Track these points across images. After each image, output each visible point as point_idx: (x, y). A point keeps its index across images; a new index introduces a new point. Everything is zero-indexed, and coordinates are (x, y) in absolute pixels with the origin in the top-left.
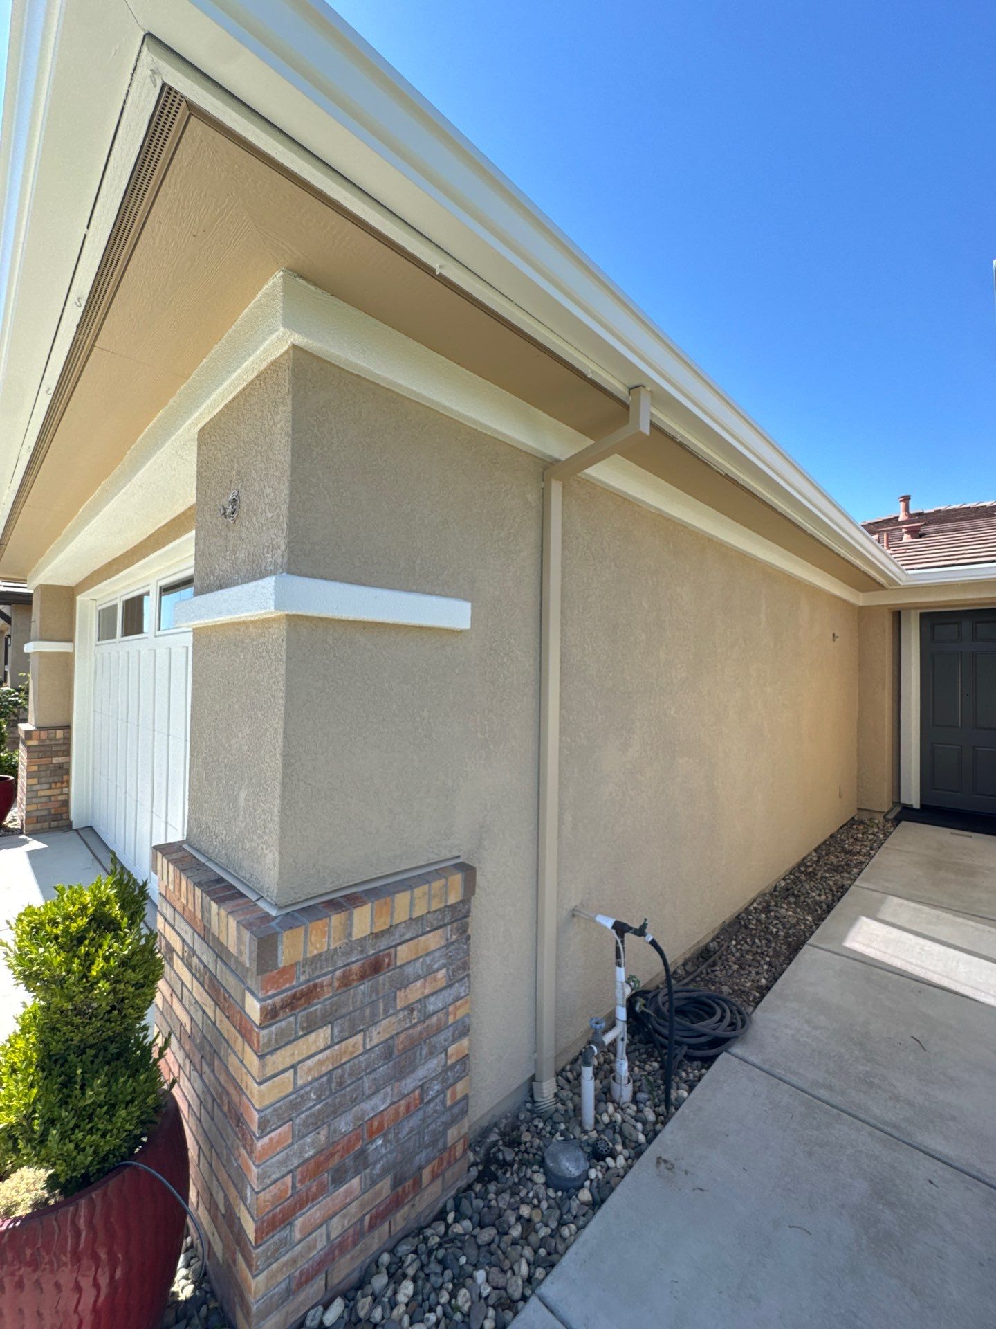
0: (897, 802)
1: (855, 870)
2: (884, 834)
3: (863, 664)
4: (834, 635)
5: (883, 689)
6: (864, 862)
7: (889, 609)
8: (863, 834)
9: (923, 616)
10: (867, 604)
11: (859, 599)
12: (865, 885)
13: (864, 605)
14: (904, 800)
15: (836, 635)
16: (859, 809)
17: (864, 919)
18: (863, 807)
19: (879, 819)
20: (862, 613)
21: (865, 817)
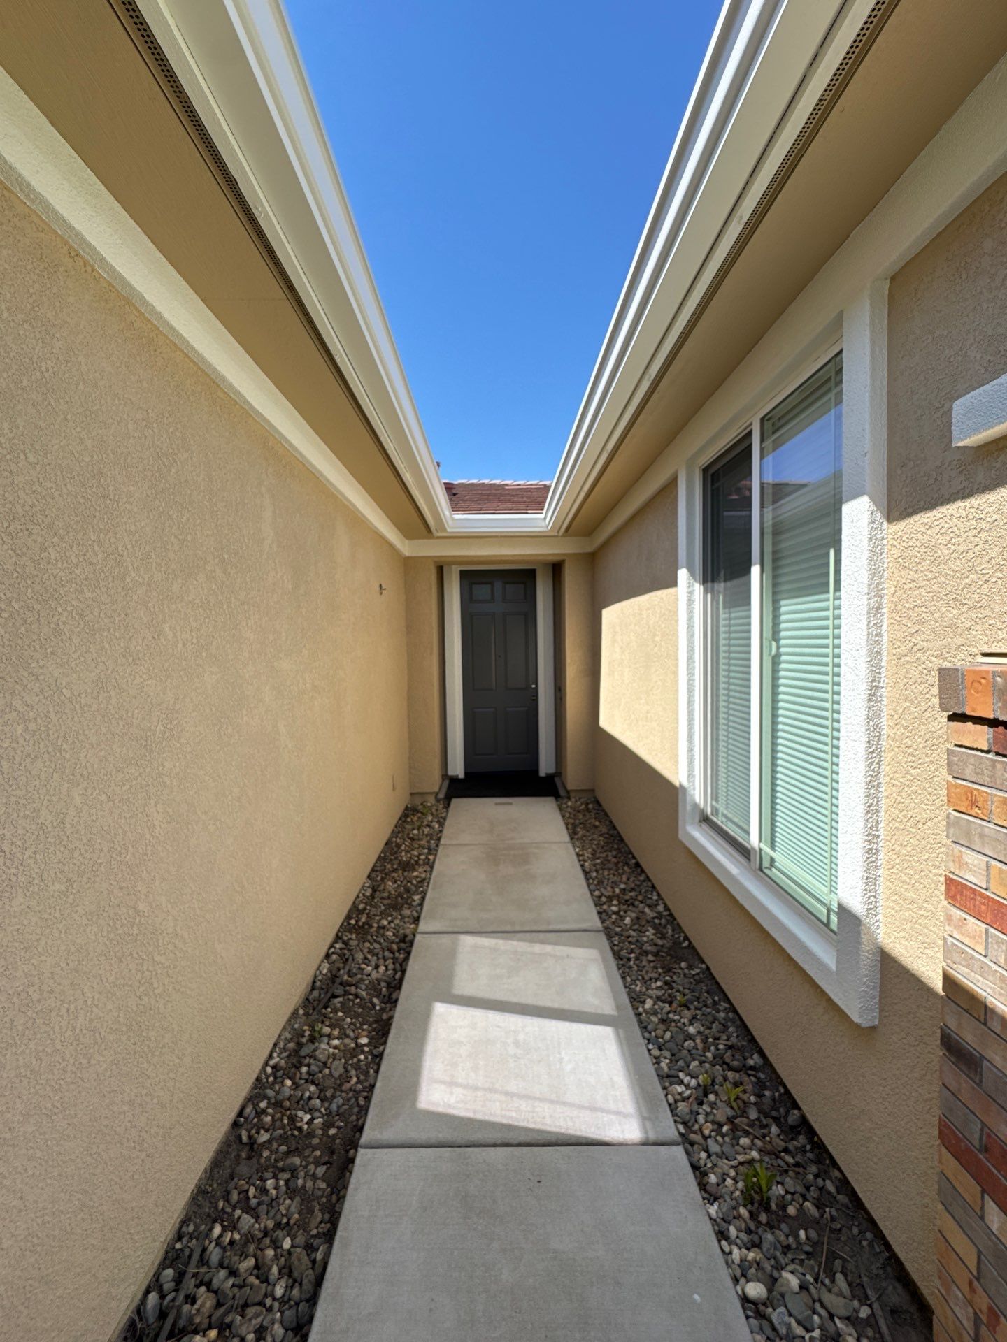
0: (445, 776)
1: (417, 898)
2: (438, 822)
3: (411, 627)
4: (381, 586)
5: (431, 654)
6: (424, 879)
7: (435, 562)
8: (418, 829)
9: (464, 574)
10: (414, 555)
11: (406, 548)
12: (431, 928)
13: (410, 555)
14: (451, 773)
15: (384, 586)
16: (412, 794)
17: (440, 1008)
18: (415, 791)
19: (431, 801)
20: (408, 565)
21: (418, 801)
